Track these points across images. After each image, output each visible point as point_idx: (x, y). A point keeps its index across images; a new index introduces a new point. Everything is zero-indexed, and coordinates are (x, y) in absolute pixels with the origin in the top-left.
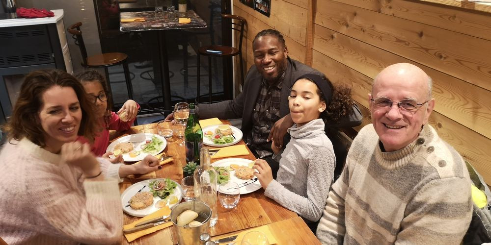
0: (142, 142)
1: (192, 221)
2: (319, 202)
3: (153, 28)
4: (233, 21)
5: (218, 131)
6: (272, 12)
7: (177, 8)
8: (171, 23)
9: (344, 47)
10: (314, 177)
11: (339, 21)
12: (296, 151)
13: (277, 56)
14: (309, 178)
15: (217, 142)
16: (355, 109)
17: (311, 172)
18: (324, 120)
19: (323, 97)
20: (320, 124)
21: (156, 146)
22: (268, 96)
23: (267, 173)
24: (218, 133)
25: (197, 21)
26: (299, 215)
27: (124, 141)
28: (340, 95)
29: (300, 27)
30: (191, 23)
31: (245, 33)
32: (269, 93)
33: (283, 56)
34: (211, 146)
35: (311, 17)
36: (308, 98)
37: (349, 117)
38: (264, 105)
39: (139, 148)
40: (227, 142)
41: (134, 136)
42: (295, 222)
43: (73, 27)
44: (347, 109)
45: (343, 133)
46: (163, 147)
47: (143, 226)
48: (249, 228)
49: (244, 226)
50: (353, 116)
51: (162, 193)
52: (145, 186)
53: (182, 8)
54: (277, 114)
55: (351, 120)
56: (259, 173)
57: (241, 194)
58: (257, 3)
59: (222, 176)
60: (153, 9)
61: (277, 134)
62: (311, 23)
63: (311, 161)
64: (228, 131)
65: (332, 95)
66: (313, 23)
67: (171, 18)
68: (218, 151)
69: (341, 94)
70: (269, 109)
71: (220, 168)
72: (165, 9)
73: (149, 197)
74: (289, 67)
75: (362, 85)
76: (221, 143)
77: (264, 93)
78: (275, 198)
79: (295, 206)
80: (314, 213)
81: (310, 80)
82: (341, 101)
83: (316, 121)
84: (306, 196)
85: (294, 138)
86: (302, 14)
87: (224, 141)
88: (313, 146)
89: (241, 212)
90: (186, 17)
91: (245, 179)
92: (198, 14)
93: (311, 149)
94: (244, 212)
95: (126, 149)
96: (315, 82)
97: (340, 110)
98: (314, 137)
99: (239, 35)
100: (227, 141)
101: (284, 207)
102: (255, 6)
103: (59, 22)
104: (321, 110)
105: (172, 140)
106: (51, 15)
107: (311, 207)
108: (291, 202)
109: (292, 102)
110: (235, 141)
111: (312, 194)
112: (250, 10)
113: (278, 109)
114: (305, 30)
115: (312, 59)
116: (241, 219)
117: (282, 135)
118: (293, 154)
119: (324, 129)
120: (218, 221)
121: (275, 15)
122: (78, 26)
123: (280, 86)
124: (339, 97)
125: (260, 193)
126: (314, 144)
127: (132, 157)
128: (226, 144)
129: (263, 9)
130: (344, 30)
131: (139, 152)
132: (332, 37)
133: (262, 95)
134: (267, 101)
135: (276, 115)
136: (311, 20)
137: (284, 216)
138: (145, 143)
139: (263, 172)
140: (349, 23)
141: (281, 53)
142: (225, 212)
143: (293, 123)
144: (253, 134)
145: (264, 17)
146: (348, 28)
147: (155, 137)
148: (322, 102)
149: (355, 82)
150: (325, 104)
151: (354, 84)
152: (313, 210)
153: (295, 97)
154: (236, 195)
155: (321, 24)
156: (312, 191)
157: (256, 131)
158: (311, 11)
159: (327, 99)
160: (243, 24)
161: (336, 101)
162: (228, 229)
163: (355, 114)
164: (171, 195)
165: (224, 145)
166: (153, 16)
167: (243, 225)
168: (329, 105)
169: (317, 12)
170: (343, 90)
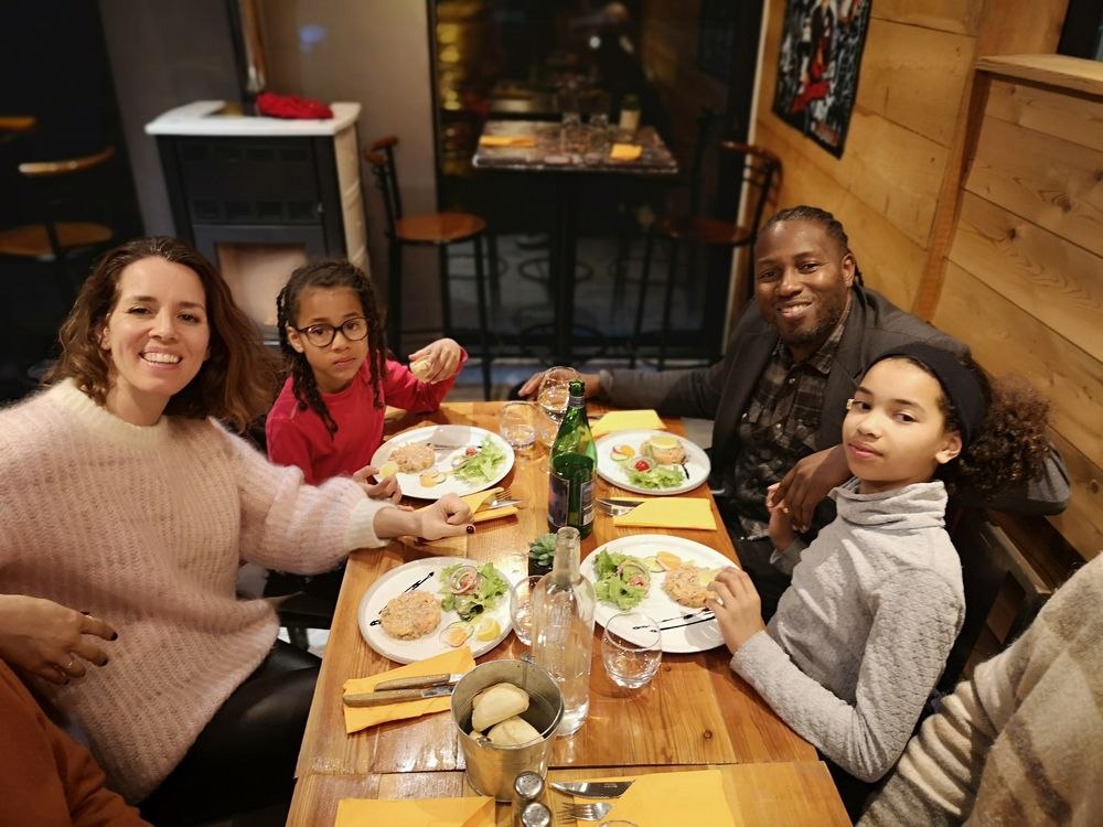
0: (457, 448)
1: (511, 718)
2: (888, 728)
3: (548, 165)
4: (749, 160)
5: (648, 450)
6: (850, 146)
7: (615, 119)
8: (593, 156)
9: (1043, 269)
10: (887, 651)
11: (1041, 192)
12: (846, 560)
13: (821, 277)
14: (869, 648)
15: (638, 481)
16: (1051, 465)
17: (879, 635)
18: (947, 488)
19: (954, 420)
20: (935, 497)
21: (486, 468)
22: (787, 388)
23: (745, 611)
24: (646, 455)
25: (654, 154)
26: (822, 756)
27: (415, 440)
28: (1011, 417)
29: (919, 195)
30: (639, 159)
31: (772, 193)
32: (792, 381)
33: (840, 279)
34: (619, 488)
35: (958, 172)
36: (907, 418)
37: (1027, 485)
38: (773, 409)
39: (446, 463)
40: (666, 486)
41: (443, 429)
42: (804, 775)
43: (377, 147)
44: (1025, 463)
45: (999, 532)
46: (502, 472)
47: (393, 694)
48: (668, 765)
49: (656, 754)
50: (1043, 483)
51: (465, 602)
52: (432, 574)
53: (628, 119)
54: (809, 441)
55: (1033, 497)
56: (724, 606)
57: (664, 650)
58: (815, 120)
59: (626, 587)
60: (557, 118)
61: (800, 494)
62: (956, 188)
63: (885, 606)
64: (675, 453)
65: (987, 415)
66: (961, 188)
67: (596, 142)
68: (634, 505)
69: (1015, 415)
70: (784, 422)
71: (627, 562)
72: (585, 119)
73: (430, 609)
74: (856, 313)
75: (1085, 388)
76: (647, 483)
77: (777, 377)
78: (758, 686)
79: (811, 725)
80: (866, 758)
81: (922, 367)
82: (1011, 438)
83: (923, 487)
84: (853, 702)
85: (845, 520)
86: (933, 160)
87: (656, 481)
88: (900, 563)
89: (657, 706)
90: (633, 143)
91: (686, 605)
92: (663, 137)
93: (893, 568)
94: (664, 709)
95: (416, 463)
96: (935, 373)
97: (1002, 464)
98: (907, 532)
99: (757, 197)
100: (665, 481)
101: (780, 719)
102: (809, 126)
103: (342, 132)
104: (944, 457)
105: (531, 454)
106: (326, 115)
107: (861, 739)
108: (801, 708)
109: (854, 421)
110: (687, 485)
111: (872, 700)
112: (795, 136)
113: (813, 428)
114: (934, 204)
115: (939, 286)
116: (651, 728)
117: (811, 501)
118: (837, 566)
119: (942, 514)
120: (587, 721)
121: (855, 155)
122: (390, 145)
123: (825, 367)
124: (1006, 425)
125: (718, 657)
126: (905, 557)
127: (424, 485)
128: (663, 490)
129: (827, 137)
130: (1052, 218)
131: (445, 474)
132: (1013, 234)
133: (770, 383)
134: (783, 400)
135: (805, 443)
136: (956, 180)
137: (776, 750)
138: (462, 451)
139: (734, 604)
140: (1073, 200)
141: (832, 267)
142: (614, 696)
143: (848, 476)
144: (737, 470)
145: (826, 158)
146: (1070, 214)
147: (491, 443)
148: (951, 435)
149: (1062, 375)
150: (958, 439)
151: (1057, 379)
152: (864, 748)
153: (867, 407)
154: (653, 653)
155: (983, 193)
156: (871, 692)
157: (747, 465)
158: (959, 153)
159: (968, 426)
160: (771, 169)
161: (996, 434)
162: (607, 753)
163: (1048, 478)
164: (485, 615)
165: (655, 491)
166: (555, 134)
167: (651, 750)
168: (972, 441)
169: (977, 158)
170: (1022, 405)
